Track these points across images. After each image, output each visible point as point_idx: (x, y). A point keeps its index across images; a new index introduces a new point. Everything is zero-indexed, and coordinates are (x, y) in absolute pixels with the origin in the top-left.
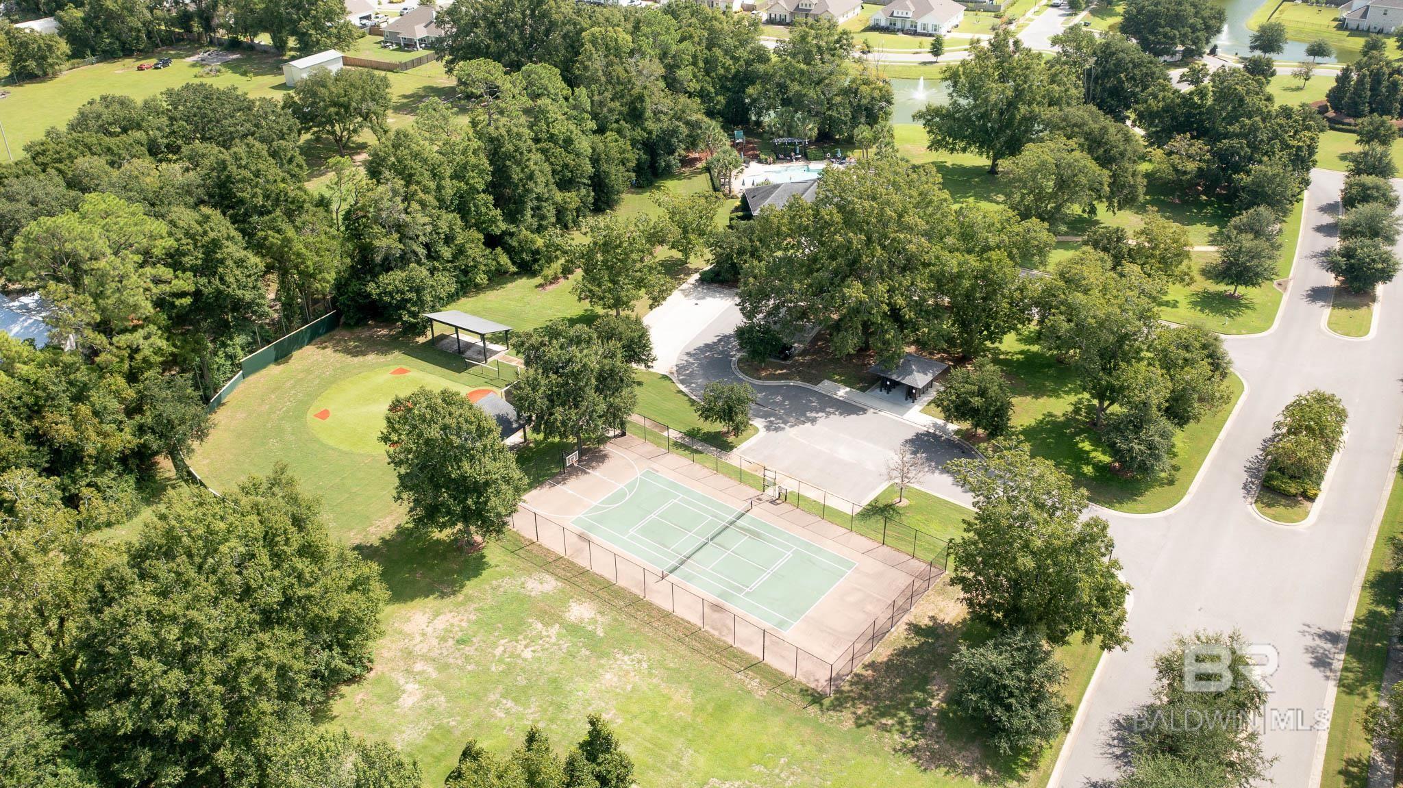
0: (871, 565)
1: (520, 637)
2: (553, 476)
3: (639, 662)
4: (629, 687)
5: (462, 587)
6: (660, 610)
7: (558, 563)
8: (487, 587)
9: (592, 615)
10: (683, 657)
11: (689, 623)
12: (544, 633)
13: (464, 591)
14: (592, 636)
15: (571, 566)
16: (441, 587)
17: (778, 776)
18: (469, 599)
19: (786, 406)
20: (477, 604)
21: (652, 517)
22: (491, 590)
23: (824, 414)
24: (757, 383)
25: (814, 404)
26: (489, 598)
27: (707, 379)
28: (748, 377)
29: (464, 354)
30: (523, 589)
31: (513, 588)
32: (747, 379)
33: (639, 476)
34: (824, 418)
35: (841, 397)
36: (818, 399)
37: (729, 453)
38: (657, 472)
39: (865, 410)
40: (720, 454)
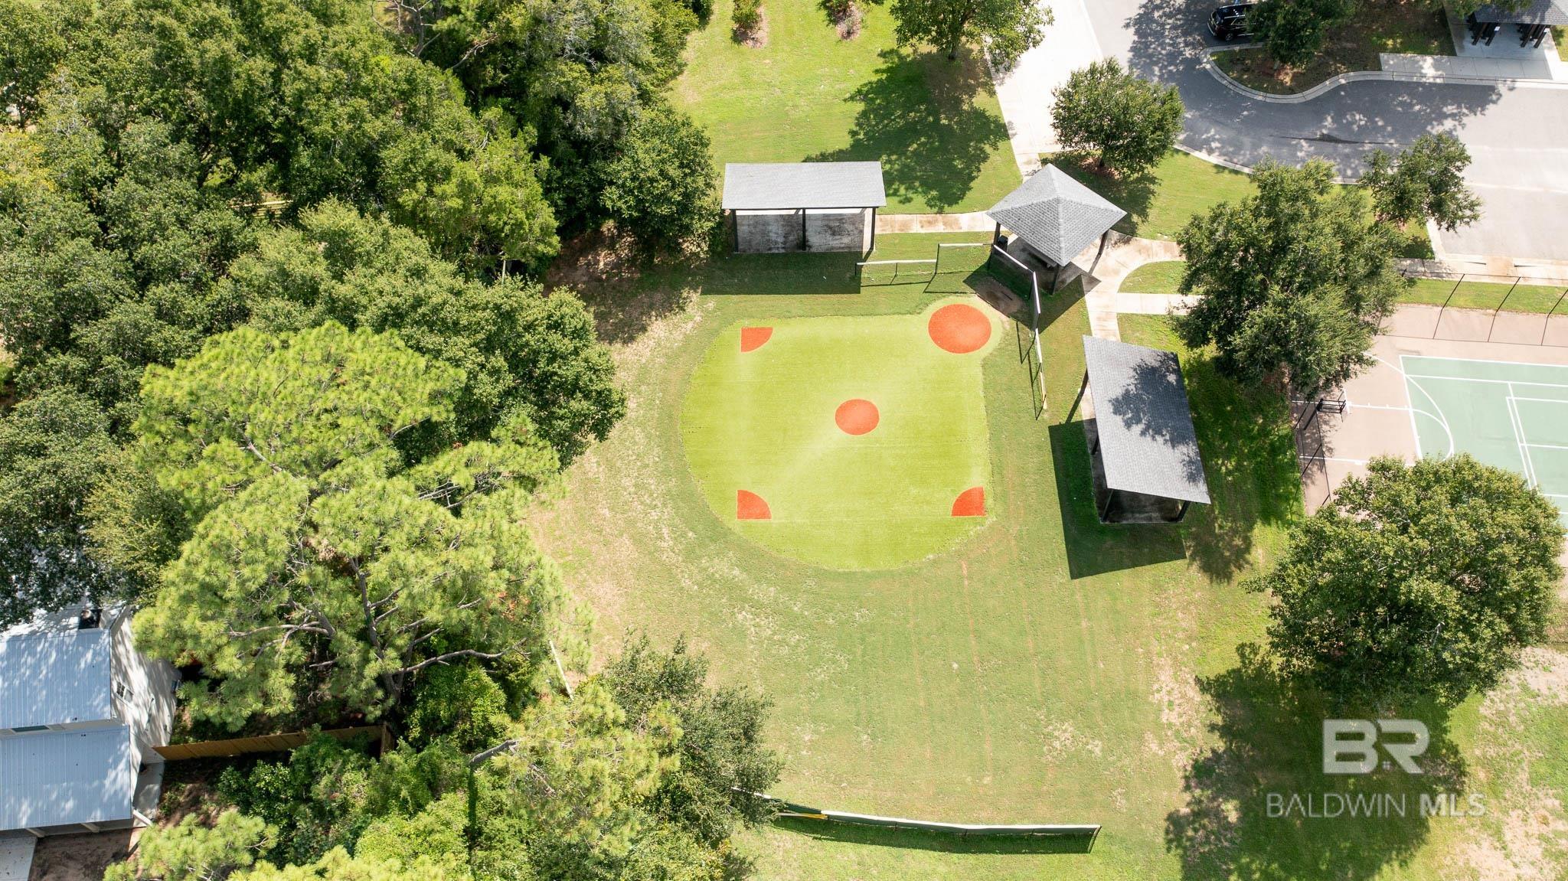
2: (1294, 442)
5: (1453, 750)
8: (1485, 726)
13: (1466, 755)
18: (1493, 768)
19: (1384, 128)
20: (1519, 770)
21: (1523, 447)
22: (1500, 730)
23: (1450, 120)
24: (1296, 102)
25: (1417, 108)
26: (1518, 746)
27: (1217, 123)
28: (1272, 96)
29: (810, 247)
30: (1539, 699)
31: (1523, 705)
32: (1272, 98)
33: (1405, 375)
34: (1459, 128)
35: (1435, 78)
36: (1412, 95)
37: (1436, 260)
38: (1418, 353)
39: (1492, 89)
40: (1429, 267)
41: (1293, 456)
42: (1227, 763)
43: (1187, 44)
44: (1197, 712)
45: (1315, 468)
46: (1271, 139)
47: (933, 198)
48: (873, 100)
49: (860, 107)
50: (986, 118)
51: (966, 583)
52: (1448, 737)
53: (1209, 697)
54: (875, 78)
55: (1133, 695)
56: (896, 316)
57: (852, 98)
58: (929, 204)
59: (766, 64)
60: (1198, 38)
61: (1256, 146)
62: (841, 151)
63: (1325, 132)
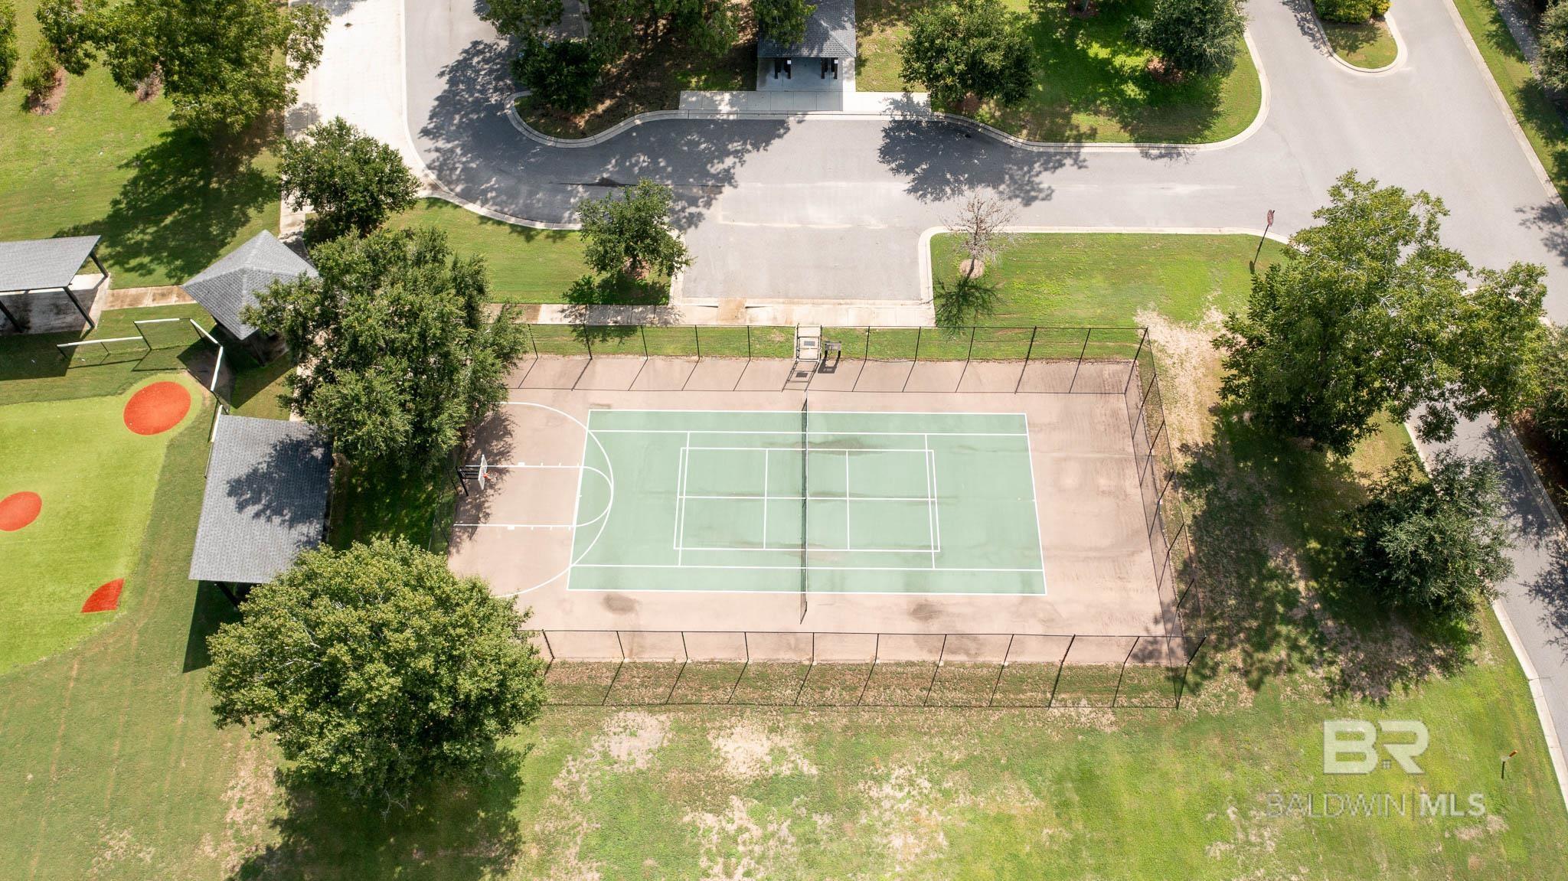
0: (1043, 407)
1: (703, 863)
2: (452, 509)
3: (911, 782)
4: (941, 839)
5: (514, 827)
6: (854, 669)
7: (625, 676)
8: (554, 799)
9: (767, 745)
10: (957, 730)
11: (911, 664)
12: (731, 828)
13: (525, 832)
14: (798, 782)
15: (653, 673)
16: (481, 850)
17: (1248, 842)
18: (548, 843)
19: (664, 168)
20: (571, 844)
21: (681, 500)
22: (568, 802)
23: (731, 157)
24: (586, 145)
25: (703, 146)
26: (579, 818)
27: (501, 172)
28: (563, 140)
29: (29, 328)
30: (615, 766)
31: (598, 774)
32: (563, 143)
33: (587, 430)
34: (738, 165)
35: (729, 114)
36: (701, 134)
37: (669, 306)
38: (609, 406)
39: (782, 123)
40: (659, 314)
41: (447, 525)
42: (278, 861)
43: (496, 90)
44: (266, 807)
45: (465, 536)
46: (549, 186)
47: (176, 268)
48: (149, 165)
49: (133, 173)
50: (262, 179)
51: (72, 685)
52: (514, 813)
53: (283, 790)
54: (158, 142)
55: (203, 795)
56: (96, 399)
57: (127, 165)
58: (169, 276)
59: (49, 132)
60: (508, 82)
61: (531, 194)
62: (96, 223)
63: (605, 175)
